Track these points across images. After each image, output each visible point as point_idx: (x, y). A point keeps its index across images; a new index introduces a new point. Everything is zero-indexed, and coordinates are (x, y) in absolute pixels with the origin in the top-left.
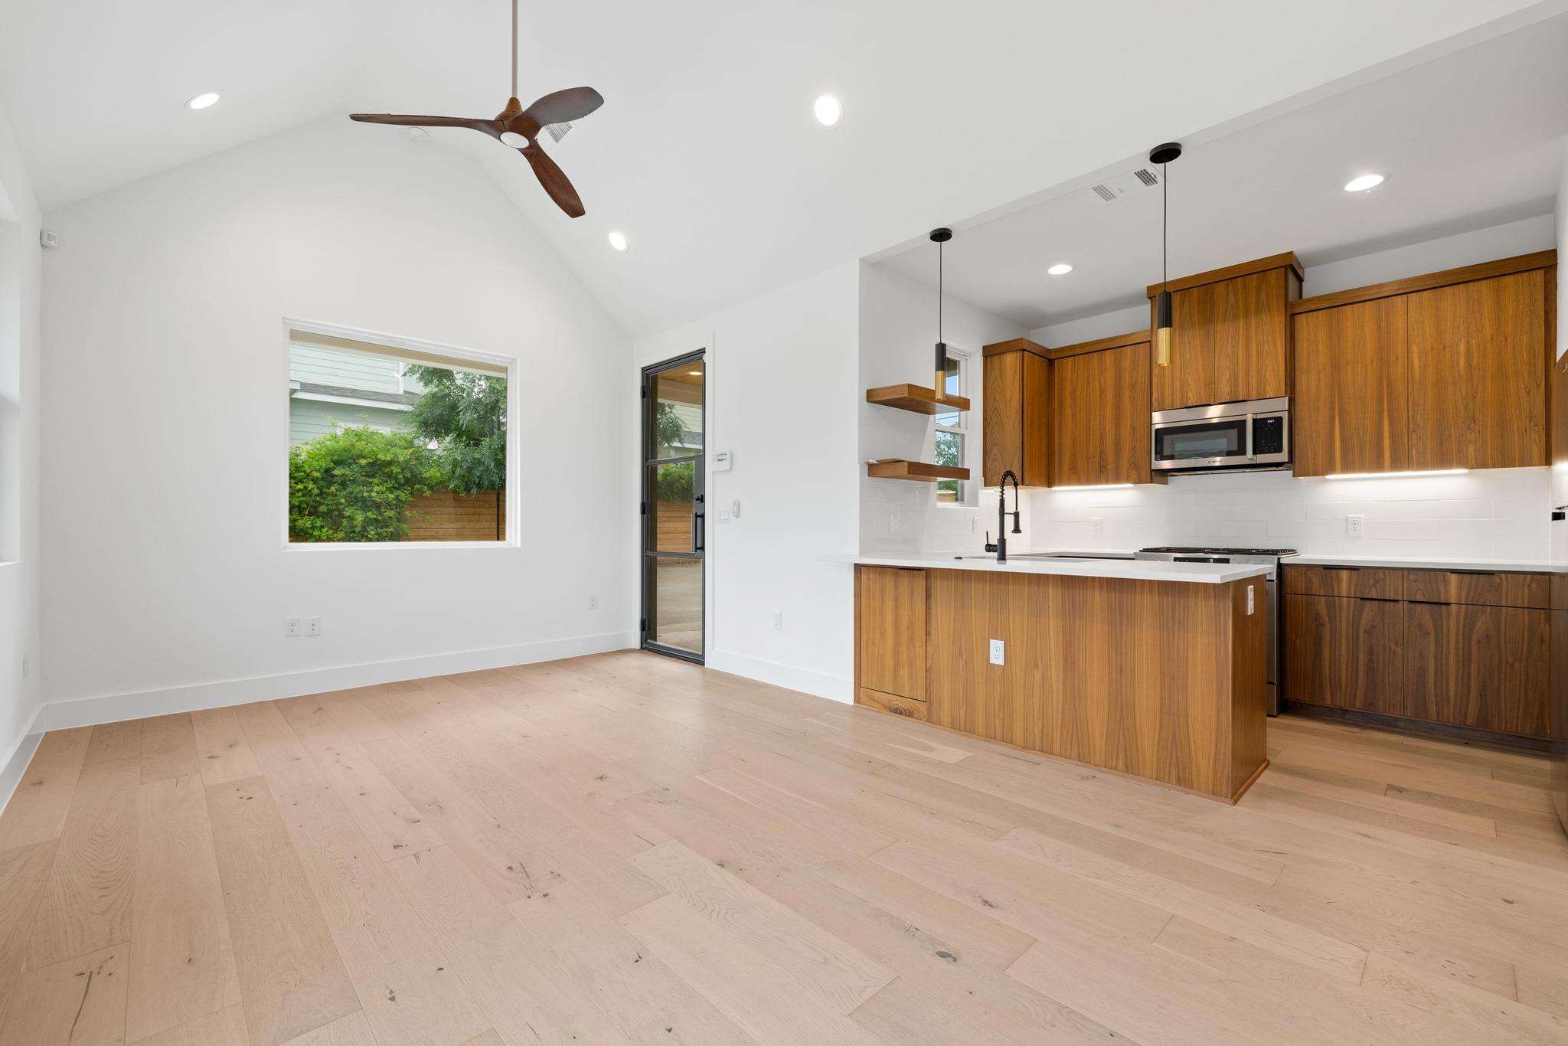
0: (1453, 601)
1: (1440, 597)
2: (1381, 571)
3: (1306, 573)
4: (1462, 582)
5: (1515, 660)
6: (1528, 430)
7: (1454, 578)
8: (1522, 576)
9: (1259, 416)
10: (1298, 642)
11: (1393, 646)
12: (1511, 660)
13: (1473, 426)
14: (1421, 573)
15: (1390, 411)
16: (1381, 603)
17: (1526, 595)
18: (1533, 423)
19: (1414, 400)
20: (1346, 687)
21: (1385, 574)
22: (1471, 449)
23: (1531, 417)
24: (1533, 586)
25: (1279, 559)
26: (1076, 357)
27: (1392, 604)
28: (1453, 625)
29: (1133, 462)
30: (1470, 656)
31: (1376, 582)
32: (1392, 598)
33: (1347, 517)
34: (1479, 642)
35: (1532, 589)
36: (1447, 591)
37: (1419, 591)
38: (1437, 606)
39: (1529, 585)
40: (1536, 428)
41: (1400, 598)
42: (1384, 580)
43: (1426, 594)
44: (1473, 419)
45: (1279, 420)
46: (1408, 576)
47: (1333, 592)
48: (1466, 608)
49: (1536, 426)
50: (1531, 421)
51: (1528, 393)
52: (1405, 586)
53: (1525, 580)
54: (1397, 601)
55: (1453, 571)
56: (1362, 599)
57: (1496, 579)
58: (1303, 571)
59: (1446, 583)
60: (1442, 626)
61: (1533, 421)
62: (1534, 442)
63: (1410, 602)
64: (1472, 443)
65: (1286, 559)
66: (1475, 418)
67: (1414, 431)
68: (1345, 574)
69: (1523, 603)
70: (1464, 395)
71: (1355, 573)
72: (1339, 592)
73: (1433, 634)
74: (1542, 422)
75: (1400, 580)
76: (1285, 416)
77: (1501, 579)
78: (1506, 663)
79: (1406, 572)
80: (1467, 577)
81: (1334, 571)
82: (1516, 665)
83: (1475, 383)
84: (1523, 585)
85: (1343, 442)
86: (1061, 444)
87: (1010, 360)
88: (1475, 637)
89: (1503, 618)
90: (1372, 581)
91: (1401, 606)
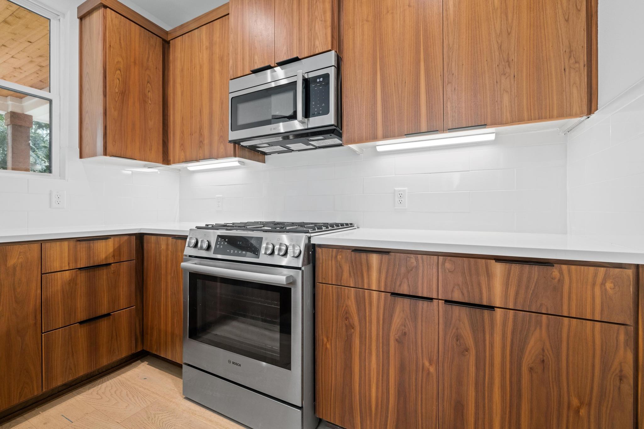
0: (497, 303)
1: (481, 298)
2: (412, 256)
3: (336, 257)
4: (509, 274)
5: (582, 403)
6: (567, 70)
7: (498, 269)
8: (592, 269)
9: (311, 75)
10: (328, 346)
11: (427, 364)
12: (575, 402)
13: (508, 70)
14: (459, 260)
15: (426, 61)
16: (413, 301)
17: (598, 301)
18: (572, 61)
19: (449, 45)
20: (376, 414)
21: (417, 260)
22: (506, 98)
23: (571, 52)
24: (609, 285)
25: (309, 238)
26: (184, 35)
27: (426, 303)
28: (498, 339)
29: (221, 136)
30: (519, 390)
31: (408, 272)
32: (425, 295)
33: (395, 190)
34: (531, 369)
35: (606, 290)
36: (490, 288)
37: (456, 287)
38: (478, 311)
39: (603, 284)
40: (577, 65)
41: (435, 296)
42: (417, 268)
43: (465, 292)
44: (508, 61)
45: (326, 77)
46: (443, 264)
47: (363, 285)
48: (515, 316)
49: (576, 62)
50: (570, 57)
51: (567, 21)
52: (440, 278)
53: (595, 275)
54: (431, 299)
55: (499, 259)
56: (394, 294)
57: (555, 272)
58: (334, 254)
59: (489, 275)
60: (484, 340)
61: (572, 57)
62: (575, 83)
63: (446, 301)
64: (507, 92)
65: (318, 239)
66: (510, 59)
67: (449, 83)
68: (374, 258)
69: (593, 313)
70: (498, 32)
71: (385, 257)
72: (369, 284)
73: (473, 352)
74: (583, 58)
75: (435, 270)
76: (332, 72)
77: (561, 273)
78: (569, 408)
79: (441, 258)
80: (515, 268)
81: (363, 255)
82: (583, 412)
83: (510, 15)
84: (594, 284)
85: (384, 101)
86: (174, 122)
87: (97, 17)
88: (527, 360)
89: (565, 336)
90: (403, 270)
91: (436, 307)
